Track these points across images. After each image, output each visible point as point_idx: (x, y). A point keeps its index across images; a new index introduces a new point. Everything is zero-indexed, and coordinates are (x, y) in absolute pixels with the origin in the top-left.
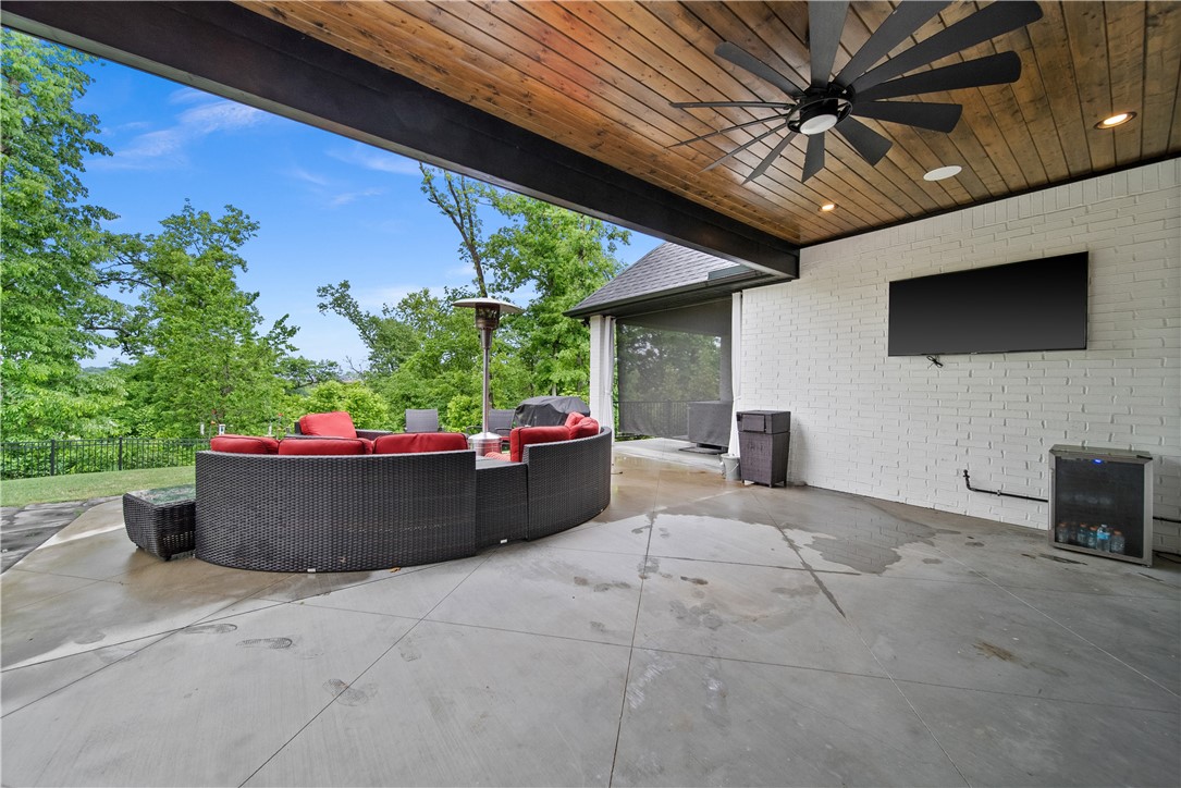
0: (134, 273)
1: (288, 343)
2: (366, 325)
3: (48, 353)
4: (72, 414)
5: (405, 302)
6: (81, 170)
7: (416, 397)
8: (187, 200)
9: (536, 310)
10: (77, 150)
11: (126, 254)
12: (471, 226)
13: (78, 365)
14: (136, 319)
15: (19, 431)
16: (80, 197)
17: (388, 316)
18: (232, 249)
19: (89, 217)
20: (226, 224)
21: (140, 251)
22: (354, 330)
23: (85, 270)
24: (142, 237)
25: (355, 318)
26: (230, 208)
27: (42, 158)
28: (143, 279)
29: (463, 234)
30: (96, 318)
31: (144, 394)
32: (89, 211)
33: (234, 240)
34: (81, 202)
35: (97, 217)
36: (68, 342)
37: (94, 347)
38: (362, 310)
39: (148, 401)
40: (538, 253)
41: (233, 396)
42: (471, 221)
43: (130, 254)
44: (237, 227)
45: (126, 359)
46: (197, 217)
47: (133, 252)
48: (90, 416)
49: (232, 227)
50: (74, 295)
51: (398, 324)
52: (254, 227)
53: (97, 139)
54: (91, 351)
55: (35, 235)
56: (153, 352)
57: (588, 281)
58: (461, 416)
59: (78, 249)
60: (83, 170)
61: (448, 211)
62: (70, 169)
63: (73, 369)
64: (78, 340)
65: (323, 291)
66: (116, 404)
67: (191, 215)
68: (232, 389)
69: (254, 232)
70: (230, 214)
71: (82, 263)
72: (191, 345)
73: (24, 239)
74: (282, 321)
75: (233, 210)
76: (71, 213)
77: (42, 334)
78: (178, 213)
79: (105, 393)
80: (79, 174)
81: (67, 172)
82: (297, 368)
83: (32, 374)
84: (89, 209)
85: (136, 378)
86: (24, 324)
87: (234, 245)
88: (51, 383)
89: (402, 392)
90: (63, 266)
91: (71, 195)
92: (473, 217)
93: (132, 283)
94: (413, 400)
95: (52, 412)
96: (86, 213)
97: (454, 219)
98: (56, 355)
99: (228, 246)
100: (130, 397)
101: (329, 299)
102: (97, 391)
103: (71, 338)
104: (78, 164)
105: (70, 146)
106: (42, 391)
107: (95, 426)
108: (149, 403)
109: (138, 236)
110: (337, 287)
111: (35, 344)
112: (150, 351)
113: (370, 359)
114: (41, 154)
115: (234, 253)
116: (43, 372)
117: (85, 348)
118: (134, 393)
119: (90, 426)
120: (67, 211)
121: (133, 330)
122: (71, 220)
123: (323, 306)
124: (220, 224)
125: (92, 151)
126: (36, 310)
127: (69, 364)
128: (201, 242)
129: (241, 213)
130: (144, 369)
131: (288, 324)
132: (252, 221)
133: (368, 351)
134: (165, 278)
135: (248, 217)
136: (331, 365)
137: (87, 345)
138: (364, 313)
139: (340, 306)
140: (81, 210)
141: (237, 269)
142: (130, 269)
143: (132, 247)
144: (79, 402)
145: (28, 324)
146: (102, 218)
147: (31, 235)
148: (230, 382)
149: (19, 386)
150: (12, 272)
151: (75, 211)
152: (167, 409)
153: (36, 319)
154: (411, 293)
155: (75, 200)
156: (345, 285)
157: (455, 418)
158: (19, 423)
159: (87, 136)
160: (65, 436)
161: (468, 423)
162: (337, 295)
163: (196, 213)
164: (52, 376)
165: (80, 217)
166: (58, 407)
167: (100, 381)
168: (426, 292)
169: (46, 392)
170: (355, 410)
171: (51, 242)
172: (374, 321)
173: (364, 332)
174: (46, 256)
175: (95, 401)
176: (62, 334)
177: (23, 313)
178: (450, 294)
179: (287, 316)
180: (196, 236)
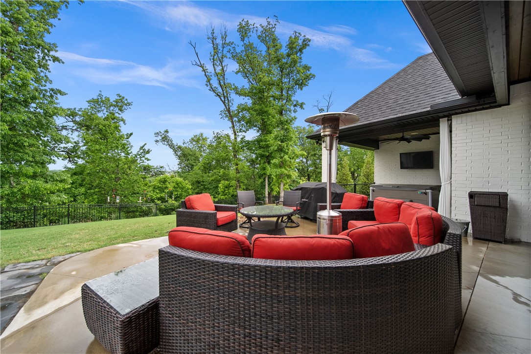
0: (73, 127)
1: (146, 157)
2: (176, 149)
3: (32, 162)
4: (45, 192)
5: (192, 139)
6: (49, 71)
7: (203, 182)
8: (100, 91)
9: (258, 141)
10: (47, 61)
11: (70, 118)
12: (228, 102)
13: (48, 168)
14: (74, 147)
15: (18, 201)
16: (48, 84)
17: (185, 145)
18: (119, 114)
19: (53, 94)
20: (117, 102)
21: (76, 116)
22: (171, 151)
23: (51, 119)
24: (77, 109)
25: (171, 146)
26: (119, 95)
27: (29, 63)
28: (77, 129)
29: (225, 105)
30: (56, 147)
31: (79, 181)
32: (52, 91)
33: (121, 110)
34: (49, 86)
35: (56, 94)
36: (42, 156)
37: (55, 158)
38: (175, 142)
39: (81, 185)
40: (258, 114)
41: (121, 182)
42: (228, 100)
43: (71, 117)
44: (121, 104)
45: (70, 165)
46: (104, 99)
47: (73, 116)
48: (53, 193)
49: (120, 104)
50: (46, 132)
51: (190, 149)
52: (129, 104)
53: (57, 54)
54: (54, 160)
55: (25, 101)
56: (82, 162)
57: (286, 126)
58: (225, 190)
59: (47, 109)
60: (50, 72)
61: (218, 95)
62: (43, 70)
63: (45, 170)
64: (47, 155)
65: (157, 134)
66: (66, 187)
67: (101, 98)
68: (120, 179)
69: (130, 107)
70: (119, 98)
71: (49, 116)
72: (101, 158)
73: (20, 103)
74: (143, 146)
75: (120, 97)
76: (44, 92)
77: (29, 152)
78: (95, 98)
79: (61, 181)
80: (48, 74)
81: (42, 71)
82: (147, 169)
83: (24, 171)
84: (52, 90)
85: (75, 174)
86: (20, 147)
87: (120, 112)
88: (34, 176)
89: (196, 180)
90: (40, 117)
91: (44, 83)
92: (229, 98)
93: (72, 130)
94: (201, 183)
95: (34, 191)
96: (51, 92)
97: (221, 99)
98: (36, 163)
99: (117, 113)
100: (72, 184)
101: (160, 138)
102: (57, 180)
103: (44, 154)
104: (47, 69)
105: (44, 58)
106: (29, 181)
107: (56, 198)
108: (81, 186)
109: (75, 109)
110: (163, 132)
111: (26, 157)
112: (81, 162)
113: (178, 165)
114: (29, 61)
115: (120, 116)
116: (30, 170)
117: (51, 159)
118: (75, 181)
119: (54, 198)
120: (42, 90)
121: (73, 152)
122: (44, 95)
123: (157, 141)
124: (114, 103)
125: (54, 61)
126: (26, 139)
127: (43, 167)
128: (105, 110)
129: (123, 98)
130: (79, 170)
131: (146, 148)
132: (129, 101)
133: (178, 161)
134: (88, 128)
135: (126, 100)
136: (161, 167)
137: (52, 157)
138: (175, 144)
139: (164, 141)
140: (49, 90)
141: (121, 123)
142: (71, 124)
143: (72, 114)
144: (48, 186)
145: (22, 146)
146: (59, 94)
147: (23, 101)
148: (119, 175)
149: (18, 179)
150: (13, 120)
151: (46, 91)
152: (90, 189)
153: (26, 144)
154: (195, 135)
155: (45, 86)
156: (167, 131)
157: (222, 191)
158: (18, 197)
159: (52, 53)
160: (41, 204)
161: (228, 194)
162: (163, 136)
163: (103, 97)
164: (35, 173)
165: (48, 94)
166: (38, 188)
167: (58, 175)
168: (202, 134)
169: (31, 181)
170: (177, 188)
171: (34, 105)
172: (180, 147)
173: (175, 153)
174: (31, 112)
175: (56, 185)
176: (39, 152)
177: (19, 141)
178: (216, 135)
179: (146, 144)
180: (103, 108)
